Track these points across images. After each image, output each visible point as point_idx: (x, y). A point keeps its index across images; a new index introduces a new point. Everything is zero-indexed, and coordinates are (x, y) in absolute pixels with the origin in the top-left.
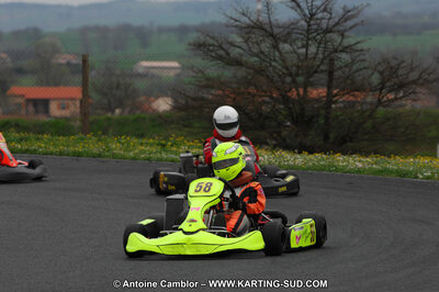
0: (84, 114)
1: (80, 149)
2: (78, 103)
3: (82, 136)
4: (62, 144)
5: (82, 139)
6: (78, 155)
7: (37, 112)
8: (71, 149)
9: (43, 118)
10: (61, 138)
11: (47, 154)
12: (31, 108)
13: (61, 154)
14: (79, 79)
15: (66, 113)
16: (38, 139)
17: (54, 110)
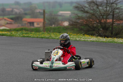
0: (44, 26)
1: (43, 36)
2: (42, 23)
3: (43, 32)
4: (38, 35)
5: (43, 33)
6: (42, 38)
7: (31, 26)
8: (40, 36)
9: (32, 27)
10: (37, 33)
11: (33, 37)
12: (29, 24)
13: (37, 37)
14: (42, 16)
15: (39, 26)
16: (31, 33)
17: (36, 25)
